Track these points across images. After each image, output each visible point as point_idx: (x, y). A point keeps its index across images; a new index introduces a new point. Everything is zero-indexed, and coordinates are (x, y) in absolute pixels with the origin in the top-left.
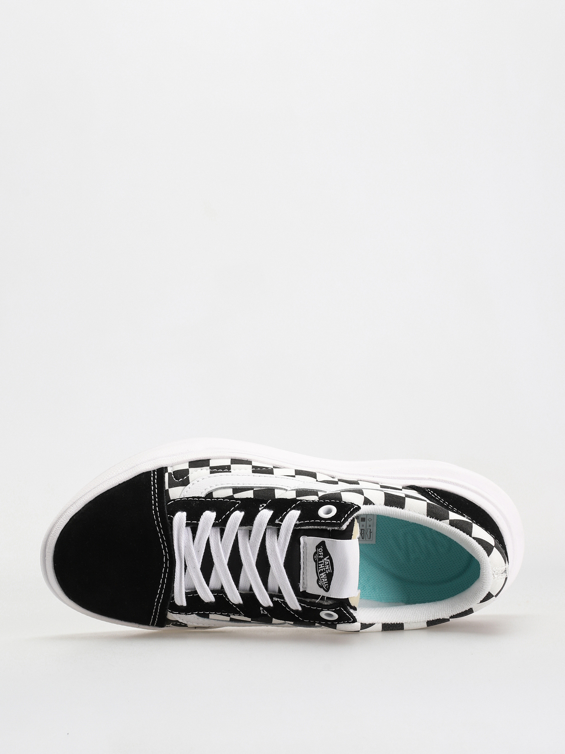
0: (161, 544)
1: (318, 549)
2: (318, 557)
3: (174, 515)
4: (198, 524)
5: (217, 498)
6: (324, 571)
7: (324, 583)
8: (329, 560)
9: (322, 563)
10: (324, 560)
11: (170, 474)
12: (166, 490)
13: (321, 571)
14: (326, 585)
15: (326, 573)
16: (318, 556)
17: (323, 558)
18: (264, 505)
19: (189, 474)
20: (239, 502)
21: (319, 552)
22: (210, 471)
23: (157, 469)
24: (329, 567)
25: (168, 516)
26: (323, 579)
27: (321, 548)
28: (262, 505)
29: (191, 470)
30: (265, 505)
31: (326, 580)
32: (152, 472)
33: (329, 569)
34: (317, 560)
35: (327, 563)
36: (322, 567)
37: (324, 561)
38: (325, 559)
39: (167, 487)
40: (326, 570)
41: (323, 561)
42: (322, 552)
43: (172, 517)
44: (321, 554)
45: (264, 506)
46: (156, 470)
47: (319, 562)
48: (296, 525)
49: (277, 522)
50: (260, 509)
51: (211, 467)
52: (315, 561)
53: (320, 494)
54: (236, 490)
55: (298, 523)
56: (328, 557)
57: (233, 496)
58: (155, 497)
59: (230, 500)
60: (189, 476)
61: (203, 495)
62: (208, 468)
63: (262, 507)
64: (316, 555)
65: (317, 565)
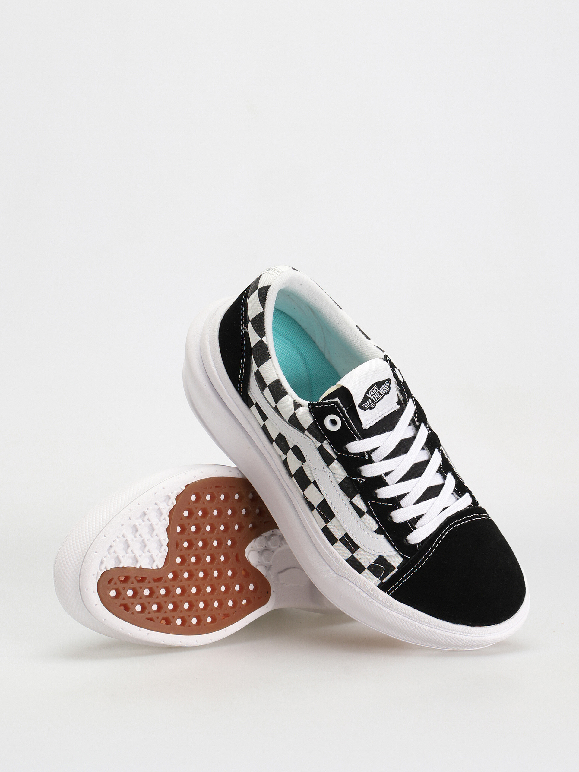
1: (366, 407)
3: (415, 545)
4: (409, 521)
5: (377, 522)
6: (379, 392)
7: (386, 387)
8: (369, 392)
9: (374, 397)
11: (381, 579)
12: (398, 569)
13: (379, 395)
14: (386, 384)
15: (379, 389)
16: (371, 404)
17: (370, 398)
18: (359, 480)
19: (372, 564)
21: (368, 406)
22: (356, 551)
23: (385, 592)
24: (373, 389)
25: (418, 549)
26: (384, 389)
27: (364, 405)
28: (360, 481)
29: (366, 565)
31: (383, 386)
32: (390, 594)
33: (375, 388)
34: (375, 403)
35: (371, 392)
36: (377, 396)
37: (372, 396)
38: (370, 396)
39: (396, 570)
40: (377, 391)
41: (372, 398)
42: (367, 403)
43: (417, 545)
44: (368, 403)
45: (360, 479)
47: (375, 400)
48: (360, 439)
49: (367, 457)
50: (364, 480)
51: (352, 553)
52: (375, 404)
53: (318, 444)
54: (361, 513)
55: (357, 439)
56: (367, 395)
57: (367, 512)
58: (411, 573)
59: (372, 511)
60: (373, 563)
61: (383, 536)
62: (355, 555)
63: (363, 479)
64: (371, 407)
65: (377, 401)
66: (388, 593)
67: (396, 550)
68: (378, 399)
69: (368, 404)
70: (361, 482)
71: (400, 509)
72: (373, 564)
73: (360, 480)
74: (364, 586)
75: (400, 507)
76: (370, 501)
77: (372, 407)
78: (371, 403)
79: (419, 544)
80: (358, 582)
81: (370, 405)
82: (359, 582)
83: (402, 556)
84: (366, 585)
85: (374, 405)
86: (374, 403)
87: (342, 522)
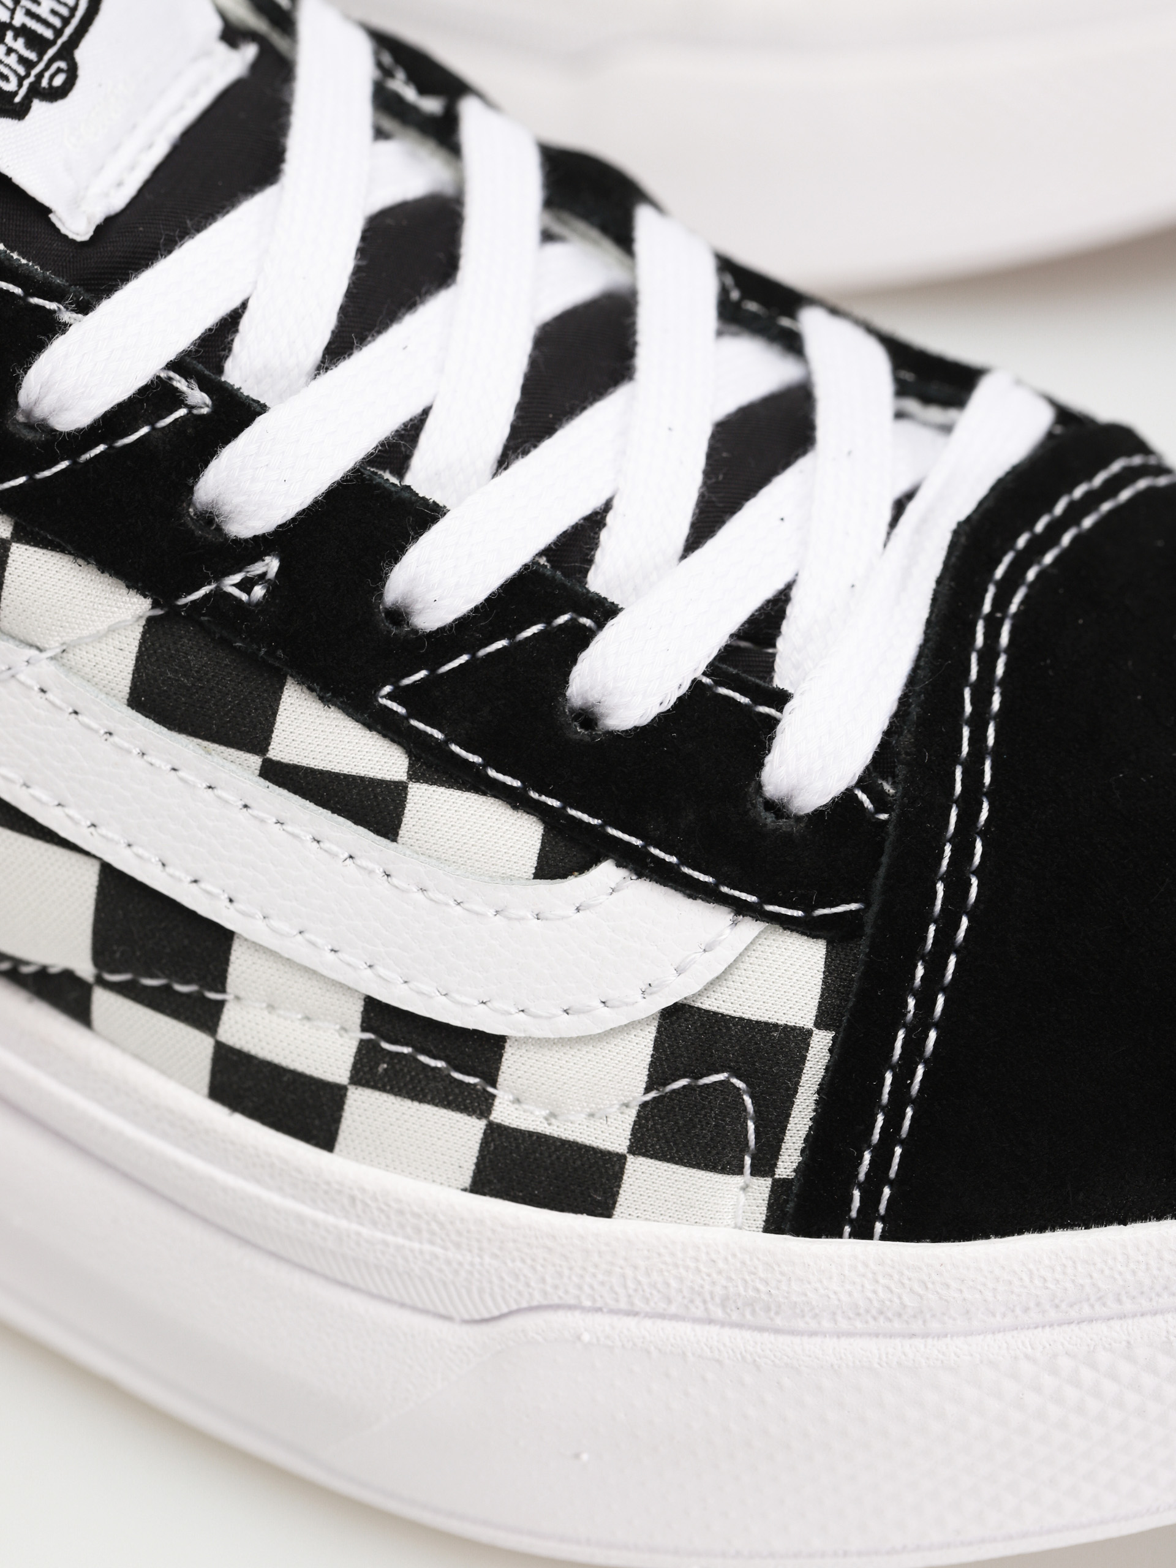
0: (996, 754)
1: (15, 93)
2: (40, 59)
3: (845, 801)
4: (713, 670)
5: (516, 800)
10: (12, 18)
11: (764, 1165)
12: (827, 1028)
16: (34, 64)
17: (8, 26)
18: (238, 586)
19: (644, 1105)
20: (389, 696)
21: (21, 80)
22: (494, 1085)
23: (840, 1236)
25: (883, 817)
28: (249, 592)
30: (230, 583)
32: (879, 1227)
34: (58, 48)
37: (13, 12)
39: (821, 1043)
41: (20, 19)
43: (862, 797)
44: (13, 61)
45: (237, 578)
46: (847, 1229)
47: (49, 34)
48: (84, 308)
49: (198, 398)
50: (271, 565)
54: (377, 809)
55: (66, 316)
57: (415, 774)
58: (926, 1004)
59: (440, 748)
60: (647, 1090)
61: (607, 872)
62: (504, 1113)
63: (257, 569)
64: (44, 83)
65: (68, 31)
66: (863, 1232)
67: (741, 909)
68: (66, 21)
69: (15, 72)
70: (259, 592)
71: (613, 627)
72: (653, 1094)
73: (246, 585)
74: (681, 1280)
75: (605, 611)
76: (388, 689)
77: (58, 81)
78: (32, 56)
79: (865, 782)
80: (624, 1276)
81: (35, 72)
82: (629, 1272)
83: (808, 928)
84: (692, 1265)
85: (62, 65)
86: (51, 52)
87: (296, 948)
